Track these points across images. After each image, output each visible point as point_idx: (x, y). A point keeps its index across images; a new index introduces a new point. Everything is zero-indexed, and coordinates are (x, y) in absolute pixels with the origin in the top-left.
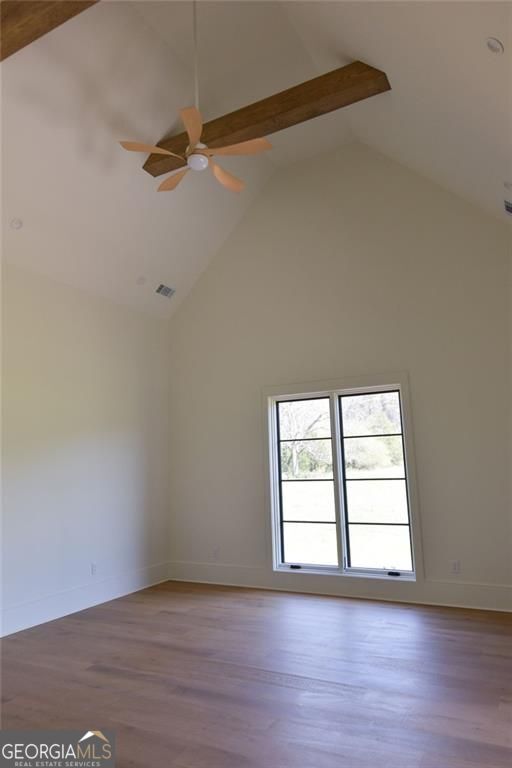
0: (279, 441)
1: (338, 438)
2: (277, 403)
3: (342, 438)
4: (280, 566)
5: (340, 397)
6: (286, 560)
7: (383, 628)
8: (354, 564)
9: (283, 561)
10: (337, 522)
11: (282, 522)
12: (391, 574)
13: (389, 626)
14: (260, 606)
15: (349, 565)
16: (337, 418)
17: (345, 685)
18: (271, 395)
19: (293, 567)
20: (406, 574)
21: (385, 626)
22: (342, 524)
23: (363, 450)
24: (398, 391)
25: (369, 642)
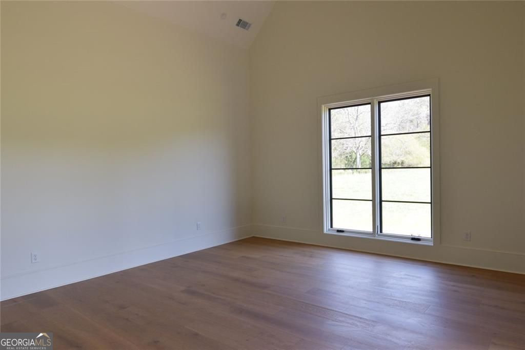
0: (330, 139)
1: (376, 136)
2: (330, 110)
3: (380, 136)
4: (329, 230)
5: (379, 103)
6: (334, 226)
7: (401, 278)
8: (385, 231)
9: (332, 227)
10: (373, 200)
11: (331, 199)
12: (413, 239)
13: (407, 277)
14: (311, 256)
15: (381, 232)
16: (376, 120)
17: (361, 318)
18: (324, 104)
19: (339, 231)
20: (426, 240)
21: (403, 277)
22: (378, 202)
23: (410, 153)
24: (429, 95)
25: (387, 288)
